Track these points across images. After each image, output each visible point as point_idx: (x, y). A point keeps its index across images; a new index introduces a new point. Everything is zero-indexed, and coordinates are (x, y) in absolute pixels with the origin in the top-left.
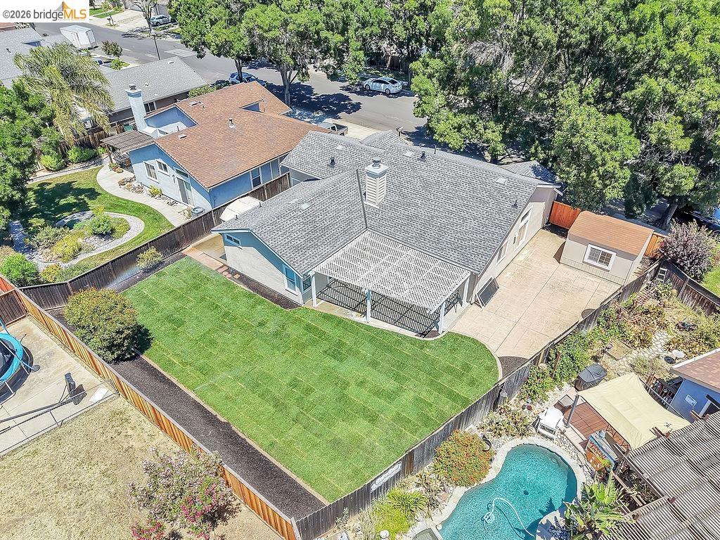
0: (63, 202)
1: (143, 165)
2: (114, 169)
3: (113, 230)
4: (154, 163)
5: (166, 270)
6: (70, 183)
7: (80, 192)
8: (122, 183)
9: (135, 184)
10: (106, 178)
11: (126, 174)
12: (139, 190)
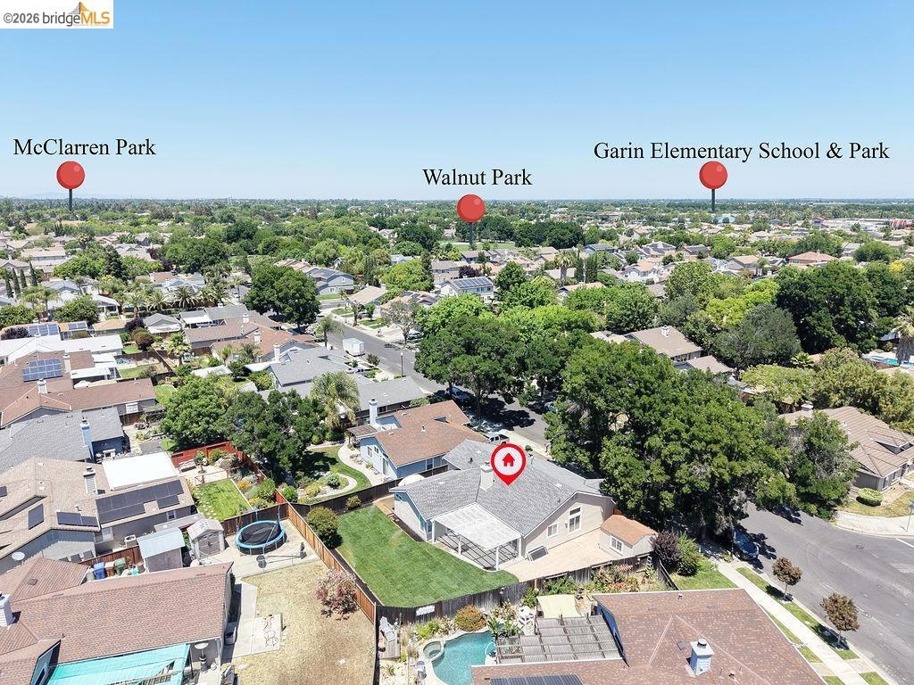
0: (316, 464)
1: (366, 447)
2: (350, 447)
3: (339, 484)
4: (372, 447)
5: (360, 510)
6: (323, 453)
7: (328, 459)
8: (352, 457)
9: (359, 458)
10: (344, 452)
11: (356, 451)
12: (360, 463)
